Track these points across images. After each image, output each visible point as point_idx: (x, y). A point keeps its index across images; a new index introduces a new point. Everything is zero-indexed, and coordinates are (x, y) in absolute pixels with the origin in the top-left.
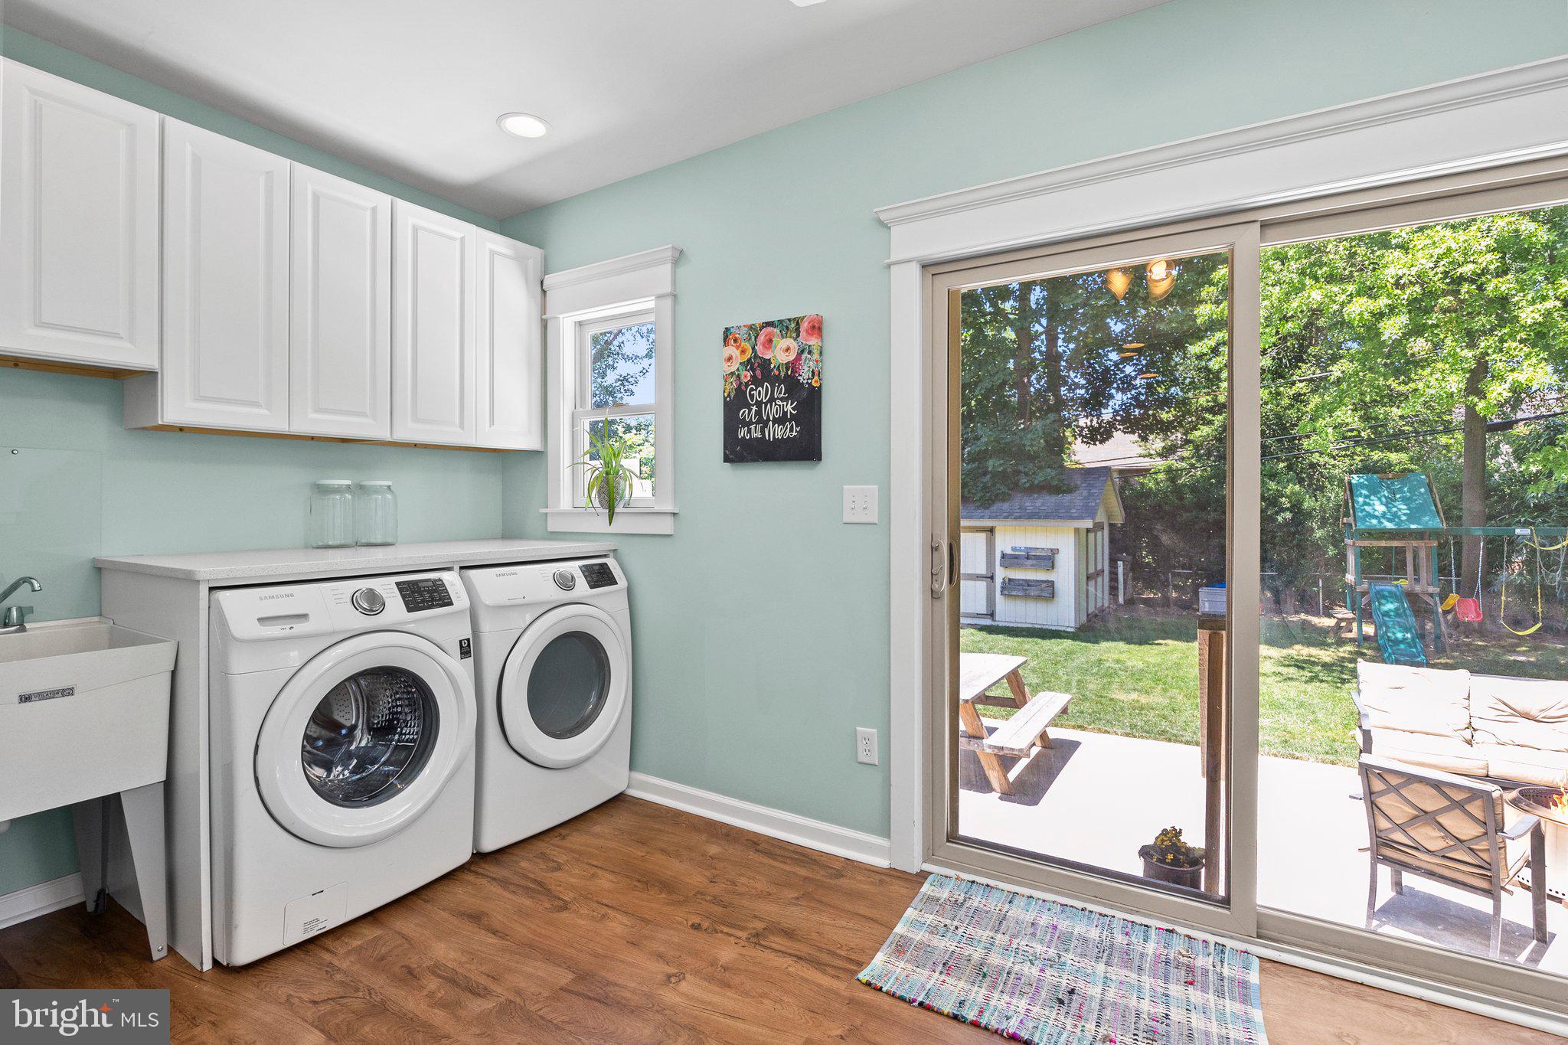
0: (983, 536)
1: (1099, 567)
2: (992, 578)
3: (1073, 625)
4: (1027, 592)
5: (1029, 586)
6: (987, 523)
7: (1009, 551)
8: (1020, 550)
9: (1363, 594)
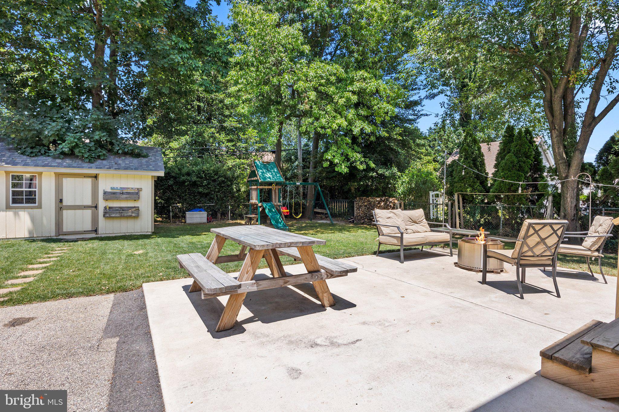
0: (89, 181)
2: (96, 207)
3: (150, 231)
4: (122, 214)
5: (123, 210)
6: (94, 171)
7: (109, 190)
8: (116, 189)
9: (260, 207)
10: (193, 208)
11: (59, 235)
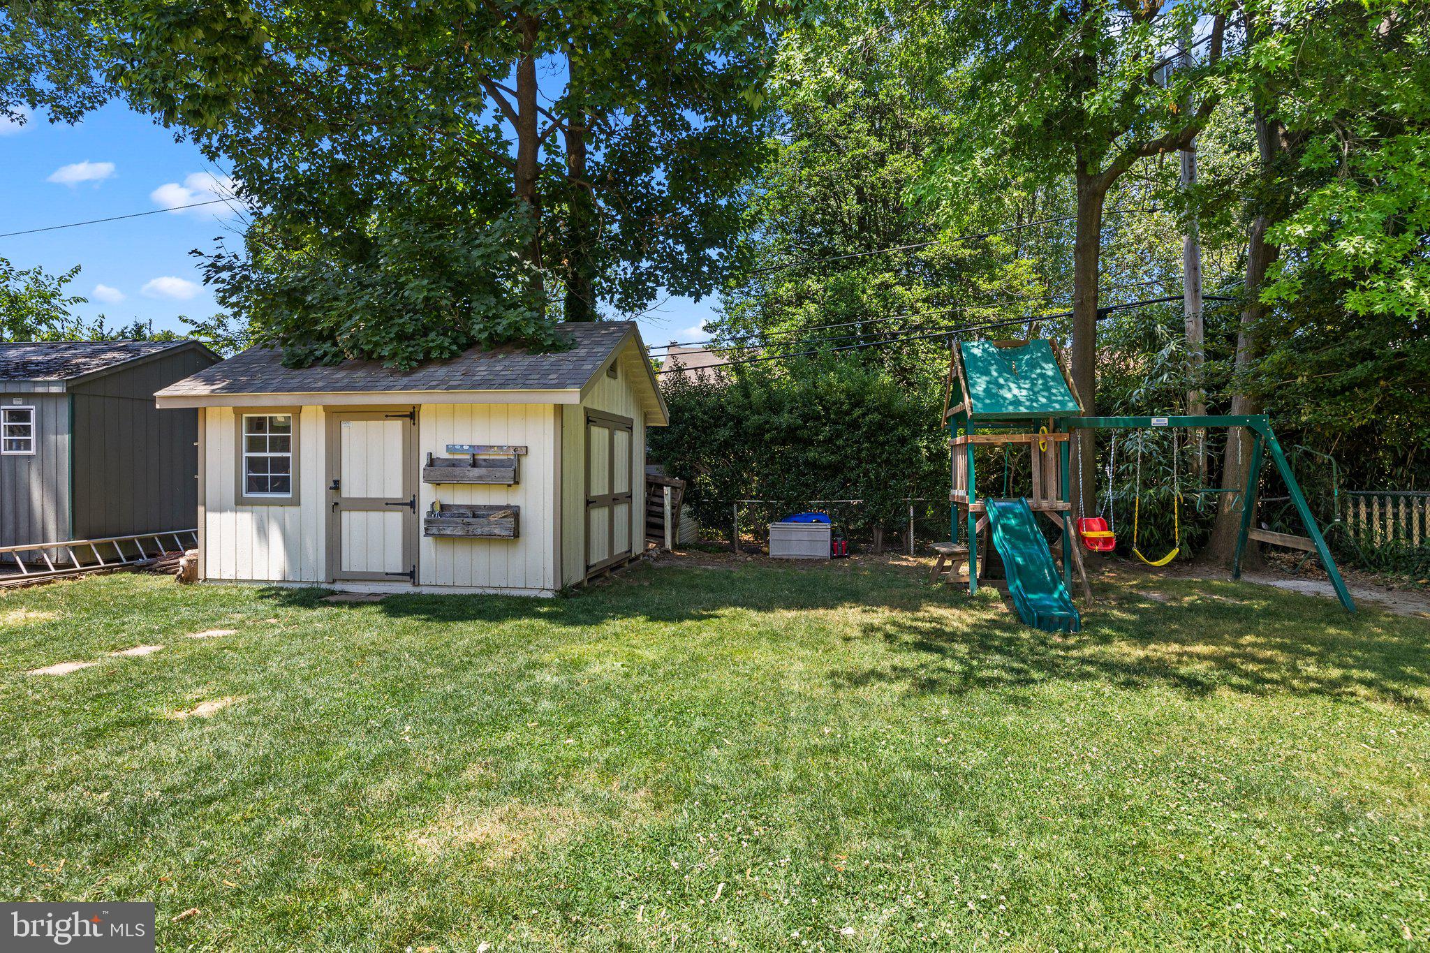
0: (395, 428)
1: (621, 487)
2: (413, 505)
3: (550, 585)
4: (472, 529)
5: (474, 516)
6: (400, 399)
7: (443, 454)
8: (462, 450)
9: (978, 516)
10: (794, 511)
11: (334, 581)
